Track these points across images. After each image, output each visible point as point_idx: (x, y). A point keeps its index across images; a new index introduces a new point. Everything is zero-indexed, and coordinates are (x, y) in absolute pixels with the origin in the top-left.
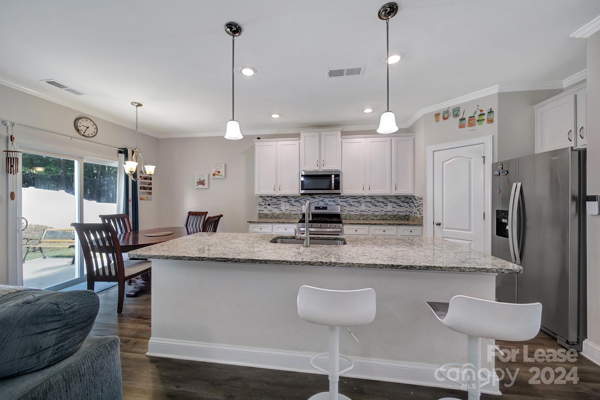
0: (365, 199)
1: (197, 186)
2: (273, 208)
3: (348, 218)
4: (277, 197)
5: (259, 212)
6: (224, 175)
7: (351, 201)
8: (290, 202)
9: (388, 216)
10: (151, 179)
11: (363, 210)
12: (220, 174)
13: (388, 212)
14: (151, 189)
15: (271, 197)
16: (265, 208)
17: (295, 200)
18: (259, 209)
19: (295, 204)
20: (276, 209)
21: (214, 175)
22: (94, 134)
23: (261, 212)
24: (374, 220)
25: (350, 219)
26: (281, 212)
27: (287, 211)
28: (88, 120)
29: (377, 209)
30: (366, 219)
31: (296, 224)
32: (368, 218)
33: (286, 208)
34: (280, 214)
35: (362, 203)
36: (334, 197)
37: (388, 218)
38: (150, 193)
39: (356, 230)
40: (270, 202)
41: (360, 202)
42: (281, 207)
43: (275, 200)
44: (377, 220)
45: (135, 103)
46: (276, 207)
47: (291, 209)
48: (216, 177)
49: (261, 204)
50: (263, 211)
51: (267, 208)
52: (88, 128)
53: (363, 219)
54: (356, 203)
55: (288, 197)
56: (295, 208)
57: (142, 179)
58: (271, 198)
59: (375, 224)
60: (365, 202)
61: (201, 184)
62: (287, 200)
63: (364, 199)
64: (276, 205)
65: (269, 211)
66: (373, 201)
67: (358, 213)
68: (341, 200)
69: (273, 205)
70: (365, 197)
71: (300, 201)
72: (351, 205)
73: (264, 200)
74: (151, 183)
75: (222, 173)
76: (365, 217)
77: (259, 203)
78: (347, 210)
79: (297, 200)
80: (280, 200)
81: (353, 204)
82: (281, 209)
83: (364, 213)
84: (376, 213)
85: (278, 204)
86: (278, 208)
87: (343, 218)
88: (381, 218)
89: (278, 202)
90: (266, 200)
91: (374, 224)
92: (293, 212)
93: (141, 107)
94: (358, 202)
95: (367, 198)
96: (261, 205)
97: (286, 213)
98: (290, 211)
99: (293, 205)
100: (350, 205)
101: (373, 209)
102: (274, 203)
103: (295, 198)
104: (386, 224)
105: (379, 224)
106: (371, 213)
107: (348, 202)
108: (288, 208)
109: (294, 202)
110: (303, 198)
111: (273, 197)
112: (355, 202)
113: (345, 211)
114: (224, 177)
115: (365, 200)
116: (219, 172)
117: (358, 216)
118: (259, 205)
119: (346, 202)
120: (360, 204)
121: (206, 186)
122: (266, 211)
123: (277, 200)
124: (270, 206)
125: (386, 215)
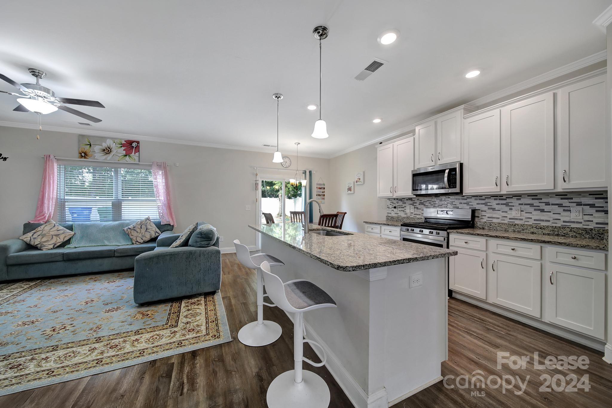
0: (520, 199)
1: (348, 192)
2: (399, 211)
3: (486, 228)
4: (403, 200)
5: (388, 214)
6: (362, 181)
7: (493, 203)
8: (415, 204)
9: (569, 230)
10: (324, 189)
11: (516, 218)
12: (361, 180)
13: (574, 222)
14: (324, 195)
15: (397, 199)
16: (392, 210)
17: (420, 203)
18: (387, 212)
19: (419, 207)
20: (401, 212)
21: (357, 182)
22: (289, 165)
23: (389, 215)
24: (535, 233)
25: (490, 229)
26: (406, 215)
27: (412, 214)
28: (286, 158)
29: (544, 216)
30: (519, 232)
31: (399, 227)
32: (523, 230)
33: (411, 212)
34: (404, 218)
35: (514, 206)
36: (467, 198)
37: (570, 233)
38: (323, 199)
39: (466, 241)
40: (396, 205)
41: (510, 204)
42: (406, 210)
43: (400, 203)
44: (544, 234)
45: (296, 143)
46: (401, 210)
47: (415, 213)
48: (358, 183)
49: (389, 206)
50: (391, 213)
51: (393, 211)
52: (286, 162)
53: (514, 231)
54: (502, 206)
55: (413, 200)
56: (419, 211)
57: (318, 189)
58: (397, 201)
59: (497, 237)
60: (520, 204)
61: (350, 190)
62: (411, 202)
63: (517, 199)
64: (401, 207)
65: (396, 214)
66: (536, 203)
67: (506, 222)
68: (478, 201)
69: (399, 208)
70: (521, 196)
71: (424, 203)
72: (494, 209)
73: (392, 202)
74: (324, 192)
75: (362, 180)
76: (517, 228)
77: (388, 206)
78: (488, 215)
79: (422, 203)
80: (405, 203)
81: (497, 207)
82: (406, 212)
83: (517, 222)
84: (543, 224)
85: (403, 206)
86: (403, 211)
87: (480, 227)
88: (552, 232)
89: (404, 205)
90: (393, 203)
91: (494, 237)
92: (418, 216)
93: (299, 145)
94: (507, 205)
95: (522, 198)
96: (389, 208)
97: (411, 216)
98: (415, 214)
99: (417, 208)
100: (491, 209)
101: (536, 215)
102: (400, 206)
103: (420, 201)
104: (516, 239)
105: (504, 237)
106: (531, 222)
107: (488, 204)
108: (413, 212)
109: (419, 204)
110: (428, 200)
111: (399, 200)
112: (501, 204)
113: (483, 217)
114: (362, 183)
115: (520, 202)
116: (360, 179)
117: (503, 226)
118: (387, 207)
119: (486, 204)
120: (511, 207)
121: (352, 192)
122: (393, 215)
123: (403, 203)
124: (396, 209)
125: (564, 227)
